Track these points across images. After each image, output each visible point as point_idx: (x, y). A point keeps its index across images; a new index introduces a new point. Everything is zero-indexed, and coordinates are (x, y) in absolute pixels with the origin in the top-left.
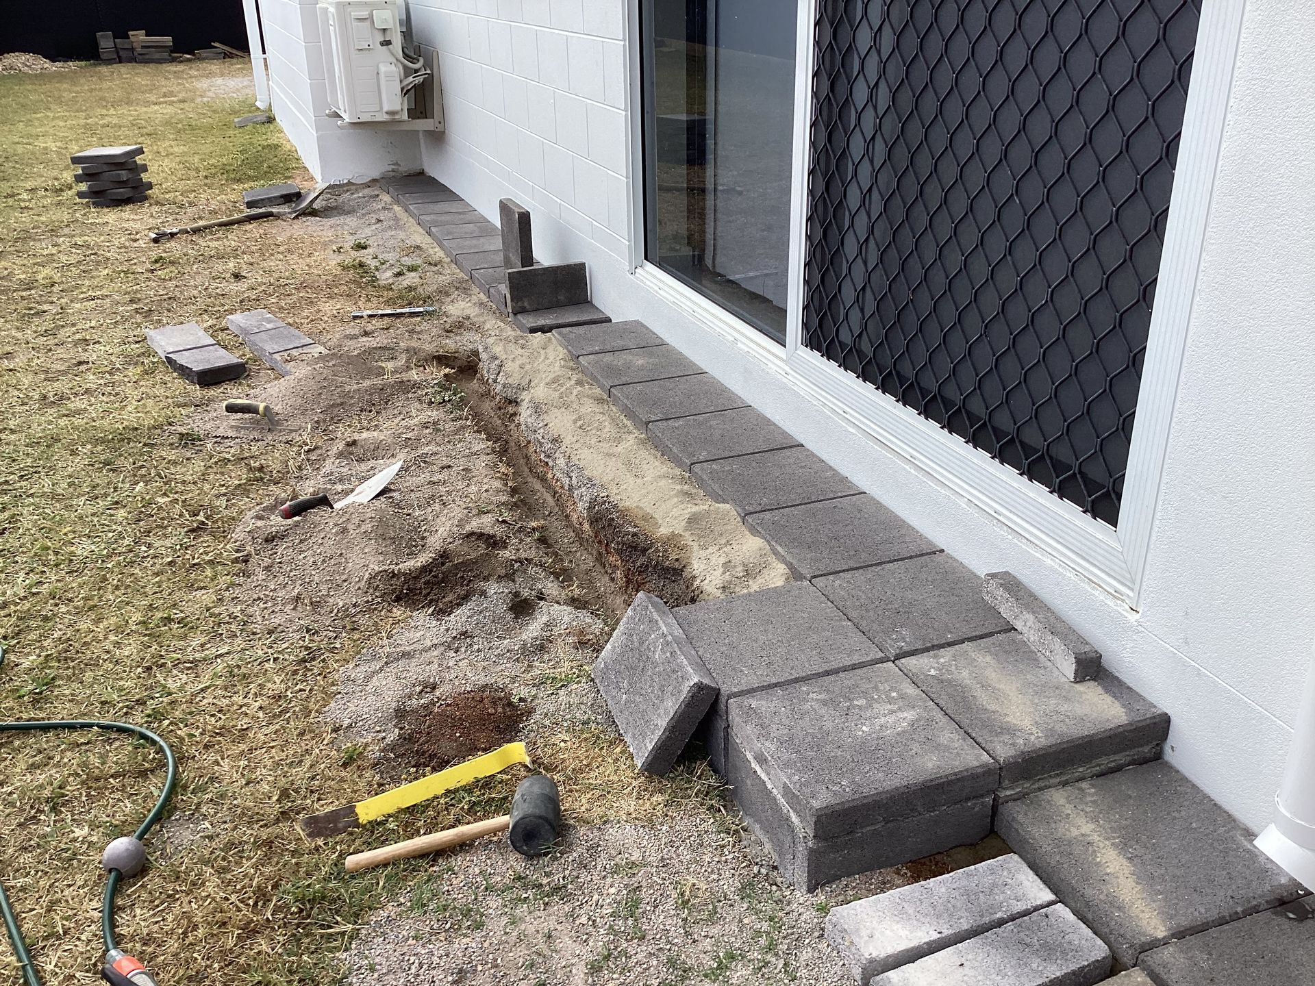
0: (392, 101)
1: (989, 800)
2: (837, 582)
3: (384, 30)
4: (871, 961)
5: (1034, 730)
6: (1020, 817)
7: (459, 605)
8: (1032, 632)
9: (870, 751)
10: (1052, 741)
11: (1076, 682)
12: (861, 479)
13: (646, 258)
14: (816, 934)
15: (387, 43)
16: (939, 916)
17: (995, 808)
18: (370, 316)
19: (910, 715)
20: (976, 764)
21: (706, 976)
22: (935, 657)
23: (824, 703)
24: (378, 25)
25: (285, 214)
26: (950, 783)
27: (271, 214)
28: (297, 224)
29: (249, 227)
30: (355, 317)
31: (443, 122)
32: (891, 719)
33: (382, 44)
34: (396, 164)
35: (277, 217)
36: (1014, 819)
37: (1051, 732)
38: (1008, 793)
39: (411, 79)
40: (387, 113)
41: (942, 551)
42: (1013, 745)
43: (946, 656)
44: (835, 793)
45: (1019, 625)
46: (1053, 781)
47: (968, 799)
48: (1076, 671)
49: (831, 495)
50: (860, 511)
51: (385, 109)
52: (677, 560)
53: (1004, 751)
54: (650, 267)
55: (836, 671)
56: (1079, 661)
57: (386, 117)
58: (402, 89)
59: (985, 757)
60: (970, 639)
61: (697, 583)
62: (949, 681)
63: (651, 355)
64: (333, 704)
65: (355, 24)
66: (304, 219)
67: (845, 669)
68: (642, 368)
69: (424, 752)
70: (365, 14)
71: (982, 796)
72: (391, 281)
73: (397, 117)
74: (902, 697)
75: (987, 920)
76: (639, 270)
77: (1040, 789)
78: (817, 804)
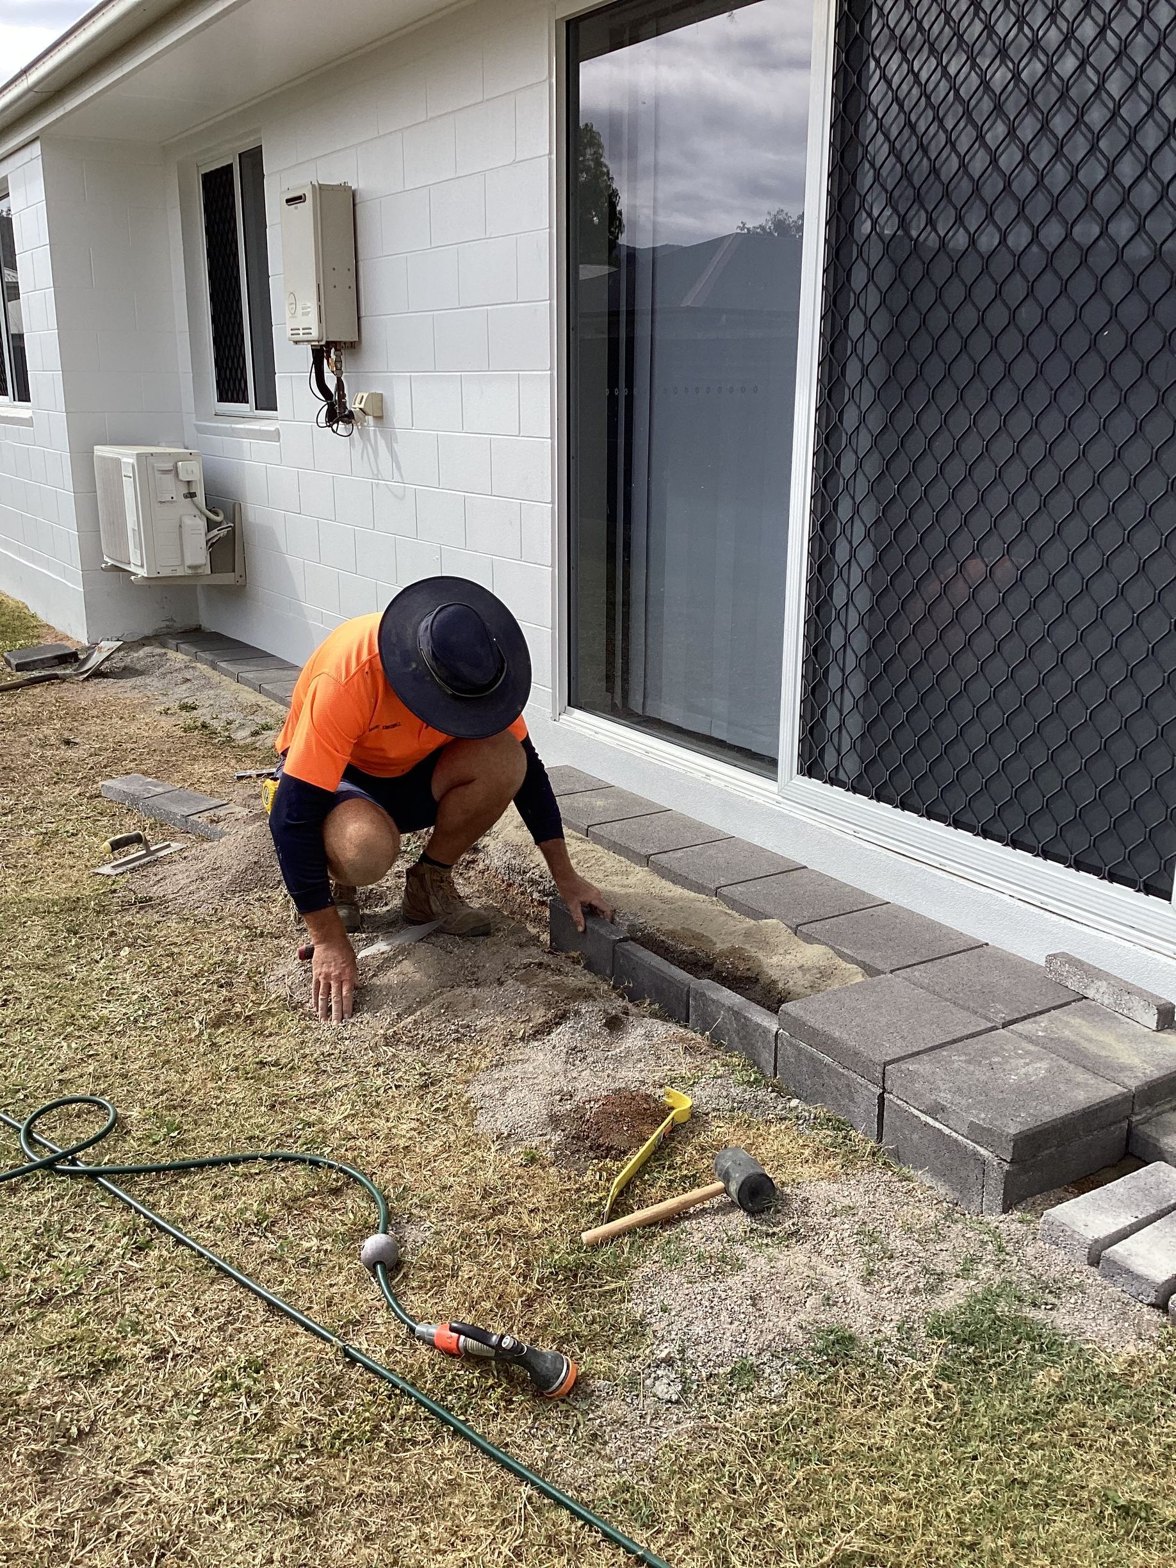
0: (197, 554)
1: (1125, 1125)
2: (916, 973)
3: (189, 482)
4: (1096, 1241)
5: (1146, 1066)
6: (1154, 1134)
7: (558, 1024)
8: (1106, 996)
9: (1026, 1092)
10: (1163, 1073)
11: (1158, 1031)
12: (881, 891)
13: (569, 705)
14: (1031, 1237)
15: (192, 495)
16: (1129, 1207)
17: (1129, 1131)
18: (259, 776)
19: (1044, 1065)
20: (1115, 1093)
21: (958, 1276)
22: (1035, 1022)
23: (969, 1062)
24: (184, 477)
25: (70, 676)
26: (1101, 1109)
27: (56, 677)
28: (91, 686)
29: (38, 690)
30: (240, 778)
31: (244, 576)
32: (1030, 1069)
33: (186, 497)
34: (172, 620)
35: (63, 679)
36: (1149, 1136)
37: (1159, 1067)
38: (1138, 1118)
39: (215, 532)
40: (189, 567)
41: (987, 944)
42: (1136, 1077)
43: (1043, 1020)
44: (1021, 1123)
45: (1090, 993)
46: (1167, 1106)
47: (1110, 1125)
48: (1158, 1020)
49: (862, 907)
50: (896, 917)
51: (188, 562)
52: (748, 969)
53: (1133, 1084)
54: (578, 714)
55: (961, 1039)
56: (1160, 1012)
57: (190, 572)
58: (207, 543)
59: (1120, 1089)
60: (1054, 1008)
61: (780, 985)
62: (1058, 1039)
63: (607, 797)
64: (480, 1118)
65: (158, 475)
66: (96, 681)
67: (968, 1037)
68: (605, 810)
69: (600, 1146)
70: (169, 466)
71: (1120, 1121)
72: (249, 740)
73: (200, 571)
74: (1028, 1053)
75: (1165, 1205)
76: (563, 717)
77: (1159, 1114)
78: (1013, 1130)
